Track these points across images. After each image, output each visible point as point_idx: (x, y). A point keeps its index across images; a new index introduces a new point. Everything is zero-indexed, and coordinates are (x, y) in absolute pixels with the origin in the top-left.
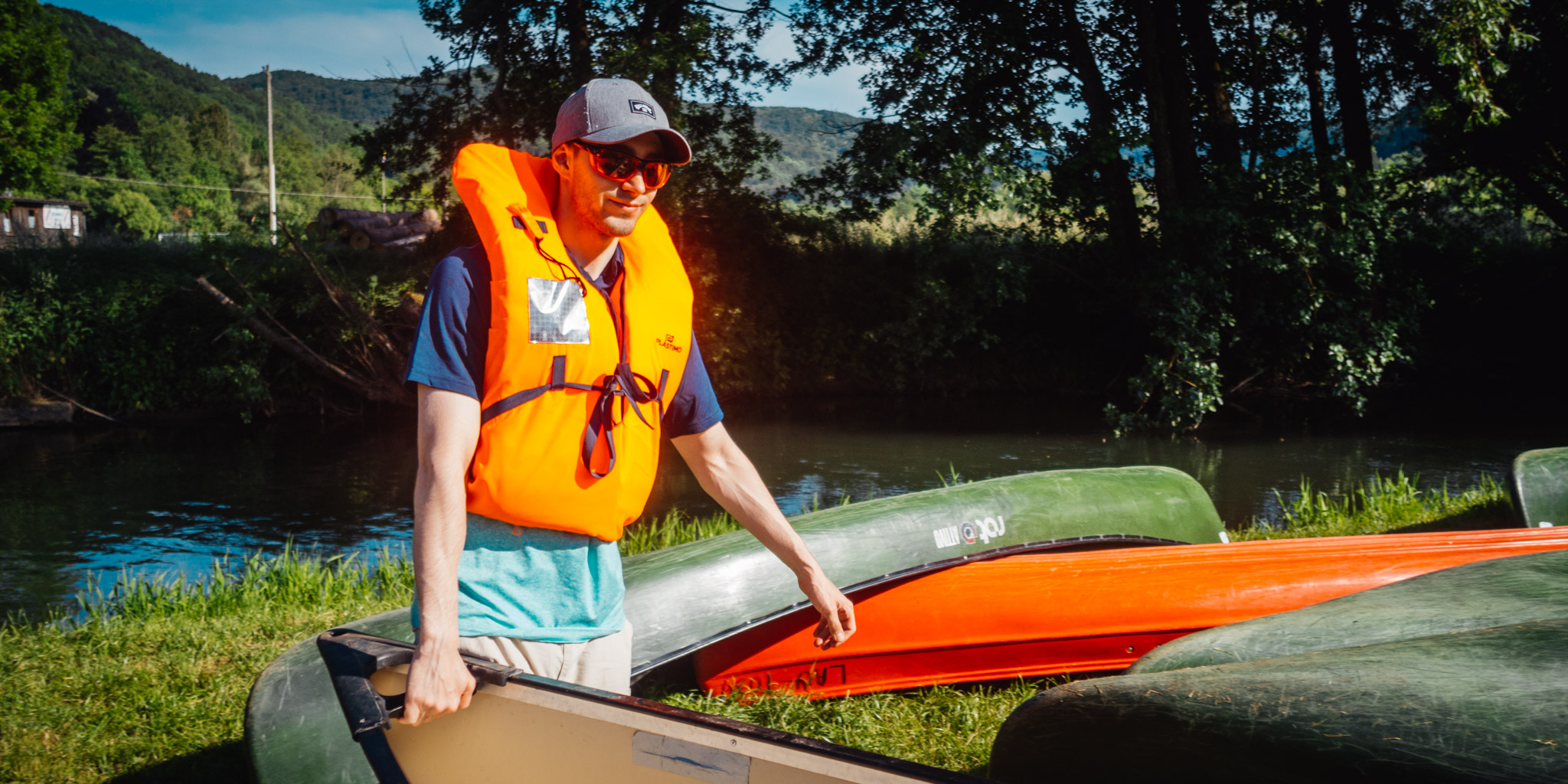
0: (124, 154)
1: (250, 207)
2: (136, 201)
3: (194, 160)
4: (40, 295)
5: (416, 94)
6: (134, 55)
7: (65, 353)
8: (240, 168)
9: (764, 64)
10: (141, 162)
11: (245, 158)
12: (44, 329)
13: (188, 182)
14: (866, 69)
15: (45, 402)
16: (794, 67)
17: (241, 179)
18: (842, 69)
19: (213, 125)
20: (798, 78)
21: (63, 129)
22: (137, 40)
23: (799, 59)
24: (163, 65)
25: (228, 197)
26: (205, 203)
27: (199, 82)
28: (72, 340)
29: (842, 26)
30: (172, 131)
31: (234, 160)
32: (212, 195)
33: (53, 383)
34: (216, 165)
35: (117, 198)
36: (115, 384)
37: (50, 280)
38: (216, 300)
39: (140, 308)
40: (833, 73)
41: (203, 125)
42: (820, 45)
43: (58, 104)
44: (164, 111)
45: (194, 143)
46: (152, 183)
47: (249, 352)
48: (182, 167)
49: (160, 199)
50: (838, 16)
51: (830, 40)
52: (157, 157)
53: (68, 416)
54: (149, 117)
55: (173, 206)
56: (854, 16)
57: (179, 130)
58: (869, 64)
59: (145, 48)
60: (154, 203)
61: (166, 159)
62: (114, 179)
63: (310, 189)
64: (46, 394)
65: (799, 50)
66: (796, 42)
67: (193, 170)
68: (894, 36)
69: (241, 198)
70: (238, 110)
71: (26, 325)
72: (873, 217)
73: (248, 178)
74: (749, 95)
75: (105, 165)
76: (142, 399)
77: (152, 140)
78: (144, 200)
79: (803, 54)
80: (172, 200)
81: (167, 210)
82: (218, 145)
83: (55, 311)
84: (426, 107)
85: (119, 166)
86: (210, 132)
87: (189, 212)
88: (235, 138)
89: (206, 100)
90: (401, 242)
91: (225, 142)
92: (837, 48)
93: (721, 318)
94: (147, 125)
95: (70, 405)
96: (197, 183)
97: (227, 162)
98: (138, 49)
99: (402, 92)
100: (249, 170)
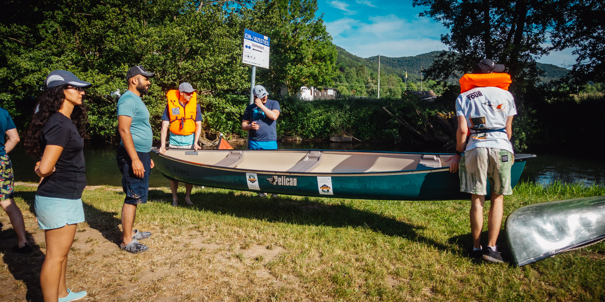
0: (341, 77)
1: (370, 90)
2: (343, 88)
3: (357, 78)
4: (345, 110)
5: (439, 60)
6: (344, 54)
7: (351, 125)
8: (368, 80)
9: (541, 48)
10: (345, 79)
11: (369, 78)
12: (347, 118)
13: (355, 84)
14: (574, 49)
15: (346, 136)
16: (551, 49)
17: (368, 83)
18: (566, 49)
19: (362, 70)
20: (551, 52)
21: (335, 71)
22: (344, 50)
23: (552, 46)
24: (350, 55)
25: (364, 87)
26: (359, 89)
27: (358, 59)
28: (353, 121)
29: (567, 36)
30: (352, 71)
31: (366, 78)
32: (361, 87)
33: (348, 131)
34: (362, 79)
35: (339, 87)
36: (362, 133)
37: (348, 107)
38: (387, 113)
39: (368, 114)
40: (563, 51)
41: (359, 70)
42: (559, 42)
43: (334, 65)
44: (350, 67)
45: (357, 74)
46: (347, 84)
47: (395, 126)
48: (354, 80)
49: (349, 88)
50: (566, 33)
51: (563, 41)
52: (348, 78)
53: (351, 140)
54: (347, 68)
55: (352, 90)
56: (571, 33)
57: (354, 71)
58: (574, 47)
59: (346, 52)
60: (347, 89)
61: (351, 78)
62: (338, 83)
63: (384, 85)
64: (346, 134)
65: (553, 44)
66: (552, 41)
67: (357, 81)
68: (583, 38)
69: (367, 87)
70: (367, 66)
71: (342, 117)
72: (576, 93)
73: (369, 83)
74: (536, 57)
75: (337, 80)
76: (367, 137)
77: (348, 73)
78: (345, 88)
79: (554, 45)
80: (351, 88)
81: (350, 90)
82: (362, 74)
83: (349, 114)
84: (441, 63)
85: (340, 80)
86: (361, 71)
87: (355, 91)
88: (367, 73)
89: (360, 64)
90: (426, 99)
91: (364, 74)
92: (565, 42)
93: (531, 122)
94: (346, 70)
95: (352, 137)
96: (357, 84)
97: (365, 79)
98: (344, 52)
99: (435, 60)
100: (370, 81)
